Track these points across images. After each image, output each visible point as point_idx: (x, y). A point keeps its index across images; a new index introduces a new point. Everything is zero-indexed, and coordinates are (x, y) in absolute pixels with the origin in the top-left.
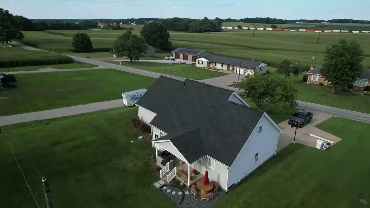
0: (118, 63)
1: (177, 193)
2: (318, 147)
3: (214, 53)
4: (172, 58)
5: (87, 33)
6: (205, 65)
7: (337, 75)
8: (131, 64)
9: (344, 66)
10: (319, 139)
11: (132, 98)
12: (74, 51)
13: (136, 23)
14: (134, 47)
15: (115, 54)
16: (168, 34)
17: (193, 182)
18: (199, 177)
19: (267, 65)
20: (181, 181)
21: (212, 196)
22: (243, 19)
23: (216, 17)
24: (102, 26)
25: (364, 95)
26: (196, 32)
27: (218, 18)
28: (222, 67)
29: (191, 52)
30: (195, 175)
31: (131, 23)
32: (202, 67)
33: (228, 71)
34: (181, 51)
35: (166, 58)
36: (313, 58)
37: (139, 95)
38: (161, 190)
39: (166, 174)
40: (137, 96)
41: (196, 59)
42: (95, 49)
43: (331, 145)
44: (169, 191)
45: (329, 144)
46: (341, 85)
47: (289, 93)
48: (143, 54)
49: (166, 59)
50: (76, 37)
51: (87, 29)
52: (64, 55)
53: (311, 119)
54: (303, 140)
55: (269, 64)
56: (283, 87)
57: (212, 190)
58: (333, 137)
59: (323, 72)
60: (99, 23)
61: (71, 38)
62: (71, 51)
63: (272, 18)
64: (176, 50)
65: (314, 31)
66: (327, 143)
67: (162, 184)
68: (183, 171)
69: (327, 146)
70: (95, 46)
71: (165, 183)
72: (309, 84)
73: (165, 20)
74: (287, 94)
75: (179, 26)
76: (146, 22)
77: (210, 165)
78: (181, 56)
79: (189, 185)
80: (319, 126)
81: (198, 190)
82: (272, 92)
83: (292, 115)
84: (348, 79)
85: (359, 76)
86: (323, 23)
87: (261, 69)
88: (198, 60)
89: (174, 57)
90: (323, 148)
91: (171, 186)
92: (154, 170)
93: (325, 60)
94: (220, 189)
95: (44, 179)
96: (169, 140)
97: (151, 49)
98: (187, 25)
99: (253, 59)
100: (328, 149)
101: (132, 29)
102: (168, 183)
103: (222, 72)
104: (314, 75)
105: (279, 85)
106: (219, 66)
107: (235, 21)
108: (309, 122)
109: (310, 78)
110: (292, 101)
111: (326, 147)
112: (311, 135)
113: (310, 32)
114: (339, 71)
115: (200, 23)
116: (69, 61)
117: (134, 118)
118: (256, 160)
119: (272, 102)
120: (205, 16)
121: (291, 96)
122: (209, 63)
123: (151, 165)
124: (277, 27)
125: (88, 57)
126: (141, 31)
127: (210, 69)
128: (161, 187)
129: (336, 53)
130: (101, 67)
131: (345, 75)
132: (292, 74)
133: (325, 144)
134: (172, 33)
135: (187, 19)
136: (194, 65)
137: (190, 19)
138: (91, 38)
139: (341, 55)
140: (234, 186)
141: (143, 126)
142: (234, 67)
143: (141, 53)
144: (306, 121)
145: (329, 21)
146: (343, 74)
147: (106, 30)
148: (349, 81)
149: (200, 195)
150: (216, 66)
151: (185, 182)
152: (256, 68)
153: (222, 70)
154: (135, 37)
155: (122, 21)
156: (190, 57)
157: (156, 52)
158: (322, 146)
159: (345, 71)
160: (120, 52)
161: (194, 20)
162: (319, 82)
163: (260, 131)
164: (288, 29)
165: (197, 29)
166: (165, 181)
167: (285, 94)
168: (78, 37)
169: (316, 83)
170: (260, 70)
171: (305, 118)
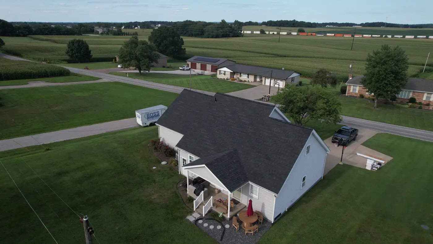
0: (125, 75)
1: (215, 227)
2: (369, 168)
3: (237, 62)
4: (188, 68)
5: (84, 39)
6: (228, 76)
7: (380, 86)
8: (140, 75)
9: (388, 76)
10: (368, 159)
11: (147, 116)
12: (69, 62)
13: (141, 28)
14: (143, 56)
15: (119, 64)
16: (182, 39)
17: (233, 213)
18: (239, 208)
19: (299, 75)
20: (219, 212)
21: (257, 229)
22: (265, 22)
23: (236, 20)
24: (100, 31)
25: (409, 107)
26: (213, 37)
27: (237, 21)
28: (248, 78)
29: (210, 61)
30: (235, 205)
31: (134, 27)
32: (225, 79)
33: (255, 83)
34: (199, 60)
35: (180, 68)
36: (351, 66)
37: (156, 113)
38: (196, 224)
39: (200, 205)
40: (153, 114)
41: (217, 69)
42: (94, 58)
43: (383, 165)
44: (206, 225)
45: (379, 164)
46: (384, 97)
47: (332, 107)
48: (154, 64)
49: (181, 70)
50: (71, 44)
51: (82, 35)
52: (58, 65)
53: (356, 136)
54: (351, 160)
55: (301, 74)
56: (325, 100)
57: (257, 222)
58: (383, 156)
59: (364, 83)
60: (96, 27)
61: (66, 45)
62: (65, 60)
63: (299, 21)
64: (192, 59)
65: (343, 35)
66: (378, 163)
67: (197, 217)
68: (220, 201)
69: (378, 166)
70: (94, 55)
71: (200, 216)
72: (348, 96)
73: (175, 23)
74: (330, 108)
75: (192, 31)
76: (153, 26)
77: (252, 192)
78: (198, 65)
79: (229, 217)
80: (366, 144)
81: (240, 222)
82: (313, 107)
83: (336, 132)
84: (393, 90)
85: (404, 86)
86: (355, 26)
87: (293, 79)
88: (220, 71)
89: (190, 67)
90: (374, 168)
91: (207, 219)
92: (185, 200)
93: (367, 68)
94: (265, 220)
95: (86, 218)
96: (204, 165)
97: (163, 58)
98: (202, 29)
99: (283, 69)
100: (379, 169)
101: (136, 34)
102: (204, 216)
103: (249, 84)
104: (354, 86)
105: (320, 97)
106: (244, 77)
107: (256, 24)
108: (354, 139)
109: (349, 90)
110: (336, 116)
111: (377, 168)
112: (358, 154)
113: (339, 37)
114: (382, 81)
115: (217, 27)
116: (64, 73)
117: (154, 139)
118: (303, 185)
119: (313, 118)
120: (223, 19)
121: (334, 111)
122: (232, 74)
123: (181, 195)
124: (305, 32)
125: (87, 69)
126: (149, 37)
127: (234, 80)
128: (196, 221)
129: (378, 60)
130: (105, 80)
131: (389, 85)
132: (329, 86)
133: (375, 164)
134: (186, 39)
135: (201, 22)
136: (215, 76)
137: (205, 22)
138: (90, 46)
139: (385, 63)
140: (280, 216)
141: (167, 150)
142: (261, 78)
143: (152, 62)
144: (352, 138)
145: (362, 25)
146: (387, 84)
147: (104, 36)
148: (393, 92)
149: (243, 229)
150: (240, 76)
151: (224, 213)
152: (287, 79)
153: (248, 81)
154: (144, 43)
155: (124, 25)
156: (209, 67)
157: (168, 61)
158: (373, 166)
159: (388, 81)
160: (127, 61)
161: (210, 24)
162: (359, 94)
163: (308, 152)
164: (315, 34)
165: (214, 34)
166: (199, 214)
167: (327, 108)
168: (73, 45)
169: (356, 96)
170: (292, 81)
171: (351, 135)
